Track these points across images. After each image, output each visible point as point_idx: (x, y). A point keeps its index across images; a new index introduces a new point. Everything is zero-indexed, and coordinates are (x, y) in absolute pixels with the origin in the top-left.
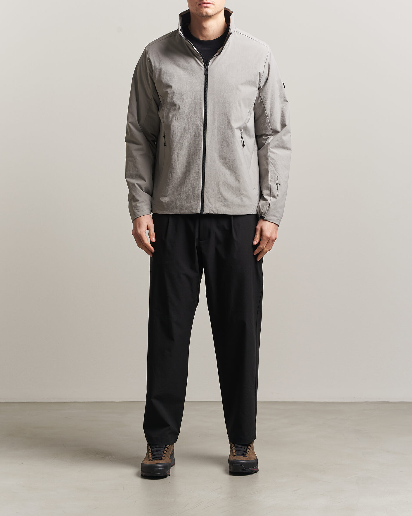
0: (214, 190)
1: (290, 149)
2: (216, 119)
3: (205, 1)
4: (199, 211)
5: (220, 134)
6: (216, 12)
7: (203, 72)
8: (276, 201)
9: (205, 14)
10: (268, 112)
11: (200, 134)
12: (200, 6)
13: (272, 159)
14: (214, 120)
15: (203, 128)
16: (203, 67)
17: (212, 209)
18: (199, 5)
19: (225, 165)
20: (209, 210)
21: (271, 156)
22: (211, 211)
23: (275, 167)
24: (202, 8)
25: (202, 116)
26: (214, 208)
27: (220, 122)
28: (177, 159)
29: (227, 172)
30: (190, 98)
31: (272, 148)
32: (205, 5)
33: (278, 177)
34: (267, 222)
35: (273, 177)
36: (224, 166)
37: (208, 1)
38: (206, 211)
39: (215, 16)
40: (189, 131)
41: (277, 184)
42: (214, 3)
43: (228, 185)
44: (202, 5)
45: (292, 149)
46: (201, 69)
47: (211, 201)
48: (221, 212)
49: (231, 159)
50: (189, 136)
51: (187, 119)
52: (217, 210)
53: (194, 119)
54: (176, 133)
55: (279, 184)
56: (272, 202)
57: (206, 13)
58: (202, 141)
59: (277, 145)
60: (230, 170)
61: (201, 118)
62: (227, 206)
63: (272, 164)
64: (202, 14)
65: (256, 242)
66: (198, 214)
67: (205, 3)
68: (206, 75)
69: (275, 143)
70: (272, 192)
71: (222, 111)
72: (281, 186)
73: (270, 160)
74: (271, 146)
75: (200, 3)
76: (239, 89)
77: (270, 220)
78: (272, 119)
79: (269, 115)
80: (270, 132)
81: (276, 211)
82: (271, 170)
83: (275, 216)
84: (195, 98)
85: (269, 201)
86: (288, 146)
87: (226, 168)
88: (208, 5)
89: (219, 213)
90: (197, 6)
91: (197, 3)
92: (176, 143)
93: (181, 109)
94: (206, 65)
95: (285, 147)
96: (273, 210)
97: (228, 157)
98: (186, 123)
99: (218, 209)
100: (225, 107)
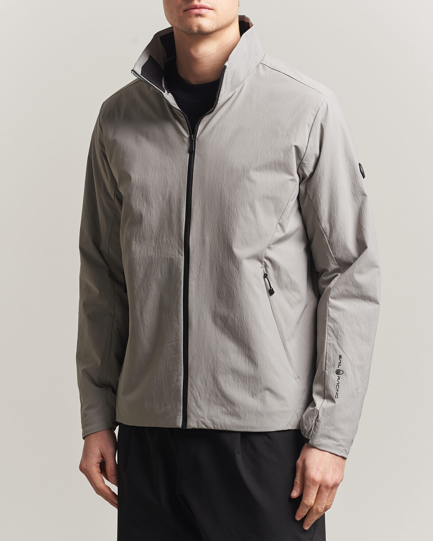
0: (206, 383)
1: (376, 301)
2: (207, 240)
3: (196, 3)
4: (180, 424)
5: (215, 270)
6: (220, 26)
7: (186, 147)
8: (334, 407)
9: (195, 29)
10: (325, 224)
11: (178, 269)
12: (185, 13)
13: (333, 320)
14: (203, 242)
15: (182, 258)
16: (187, 136)
17: (203, 420)
18: (185, 11)
19: (226, 331)
20: (198, 423)
21: (331, 314)
22: (201, 423)
23: (337, 338)
24: (190, 16)
25: (180, 234)
26: (206, 418)
27: (215, 246)
28: (140, 319)
29: (231, 347)
30: (161, 198)
31: (334, 298)
32: (197, 11)
33: (340, 357)
34: (314, 450)
35: (332, 358)
36: (225, 333)
37: (203, 3)
38: (192, 424)
39: (219, 33)
40: (159, 265)
41: (338, 372)
42: (215, 8)
43: (235, 372)
44: (191, 11)
45: (379, 301)
46: (184, 141)
47: (202, 403)
48: (221, 426)
49: (236, 319)
50: (160, 275)
51: (157, 240)
52: (213, 423)
53: (168, 241)
54: (138, 267)
55: (341, 372)
56: (324, 410)
57: (199, 27)
58: (180, 285)
59: (345, 293)
60: (238, 342)
61: (180, 239)
62: (235, 414)
63: (333, 331)
64: (190, 29)
65: (295, 494)
66: (178, 429)
67: (196, 7)
68: (191, 152)
69: (341, 289)
70: (327, 389)
71: (218, 224)
72: (346, 375)
73: (329, 323)
74: (332, 294)
75: (185, 7)
76: (250, 179)
77: (319, 445)
78: (334, 239)
79: (328, 230)
80: (333, 266)
81: (332, 428)
82: (330, 344)
83: (329, 437)
84: (170, 197)
85: (318, 407)
86: (371, 294)
87: (229, 338)
88: (204, 11)
89: (216, 428)
90: (181, 13)
91: (180, 6)
92: (137, 287)
93: (145, 221)
94: (193, 131)
95: (364, 296)
96: (325, 425)
97: (232, 315)
98: (154, 248)
99: (215, 419)
100: (224, 217)
